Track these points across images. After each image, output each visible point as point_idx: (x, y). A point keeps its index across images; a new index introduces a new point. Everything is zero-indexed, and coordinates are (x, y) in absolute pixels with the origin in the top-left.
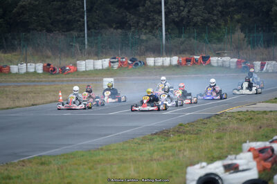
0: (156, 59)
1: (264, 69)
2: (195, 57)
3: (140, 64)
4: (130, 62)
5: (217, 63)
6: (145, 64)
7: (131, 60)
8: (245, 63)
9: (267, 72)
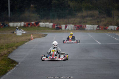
0: (14, 23)
1: (67, 28)
2: (32, 23)
3: (6, 26)
4: (2, 25)
5: (43, 25)
6: (9, 26)
7: (2, 24)
8: (57, 25)
9: (68, 30)
